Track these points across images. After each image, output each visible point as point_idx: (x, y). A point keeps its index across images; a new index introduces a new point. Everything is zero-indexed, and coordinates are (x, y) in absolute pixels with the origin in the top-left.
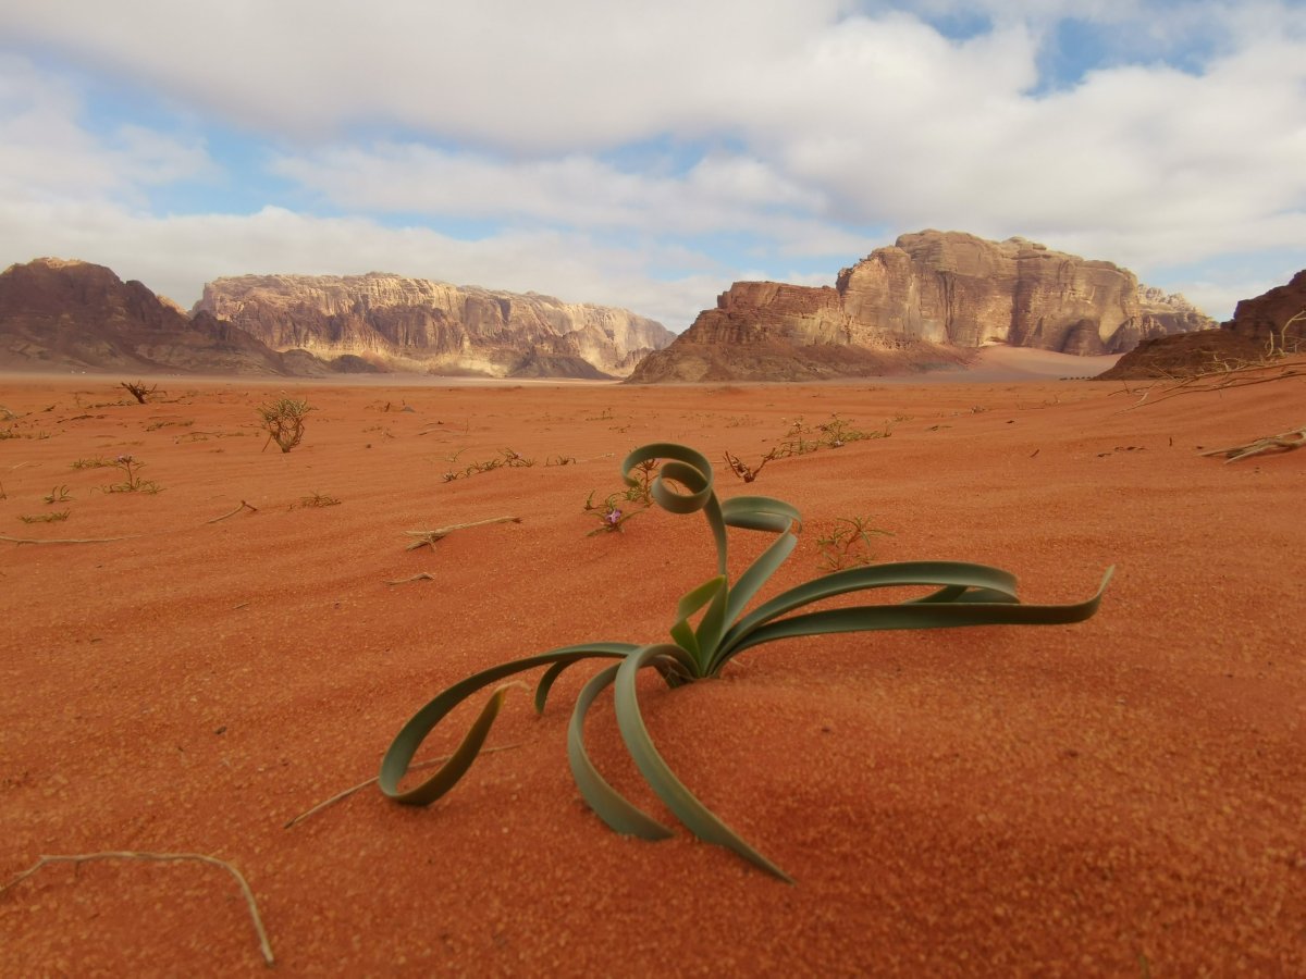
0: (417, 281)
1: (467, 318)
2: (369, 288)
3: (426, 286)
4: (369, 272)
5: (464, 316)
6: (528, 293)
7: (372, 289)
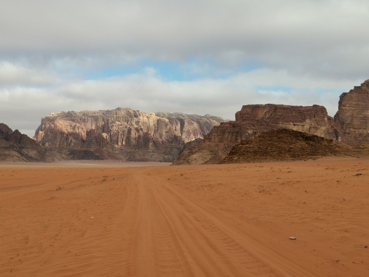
0: (134, 111)
1: (158, 130)
2: (112, 115)
3: (138, 113)
4: (117, 108)
5: (156, 129)
6: (206, 115)
7: (113, 116)
